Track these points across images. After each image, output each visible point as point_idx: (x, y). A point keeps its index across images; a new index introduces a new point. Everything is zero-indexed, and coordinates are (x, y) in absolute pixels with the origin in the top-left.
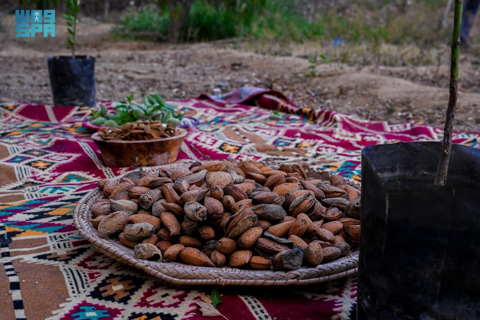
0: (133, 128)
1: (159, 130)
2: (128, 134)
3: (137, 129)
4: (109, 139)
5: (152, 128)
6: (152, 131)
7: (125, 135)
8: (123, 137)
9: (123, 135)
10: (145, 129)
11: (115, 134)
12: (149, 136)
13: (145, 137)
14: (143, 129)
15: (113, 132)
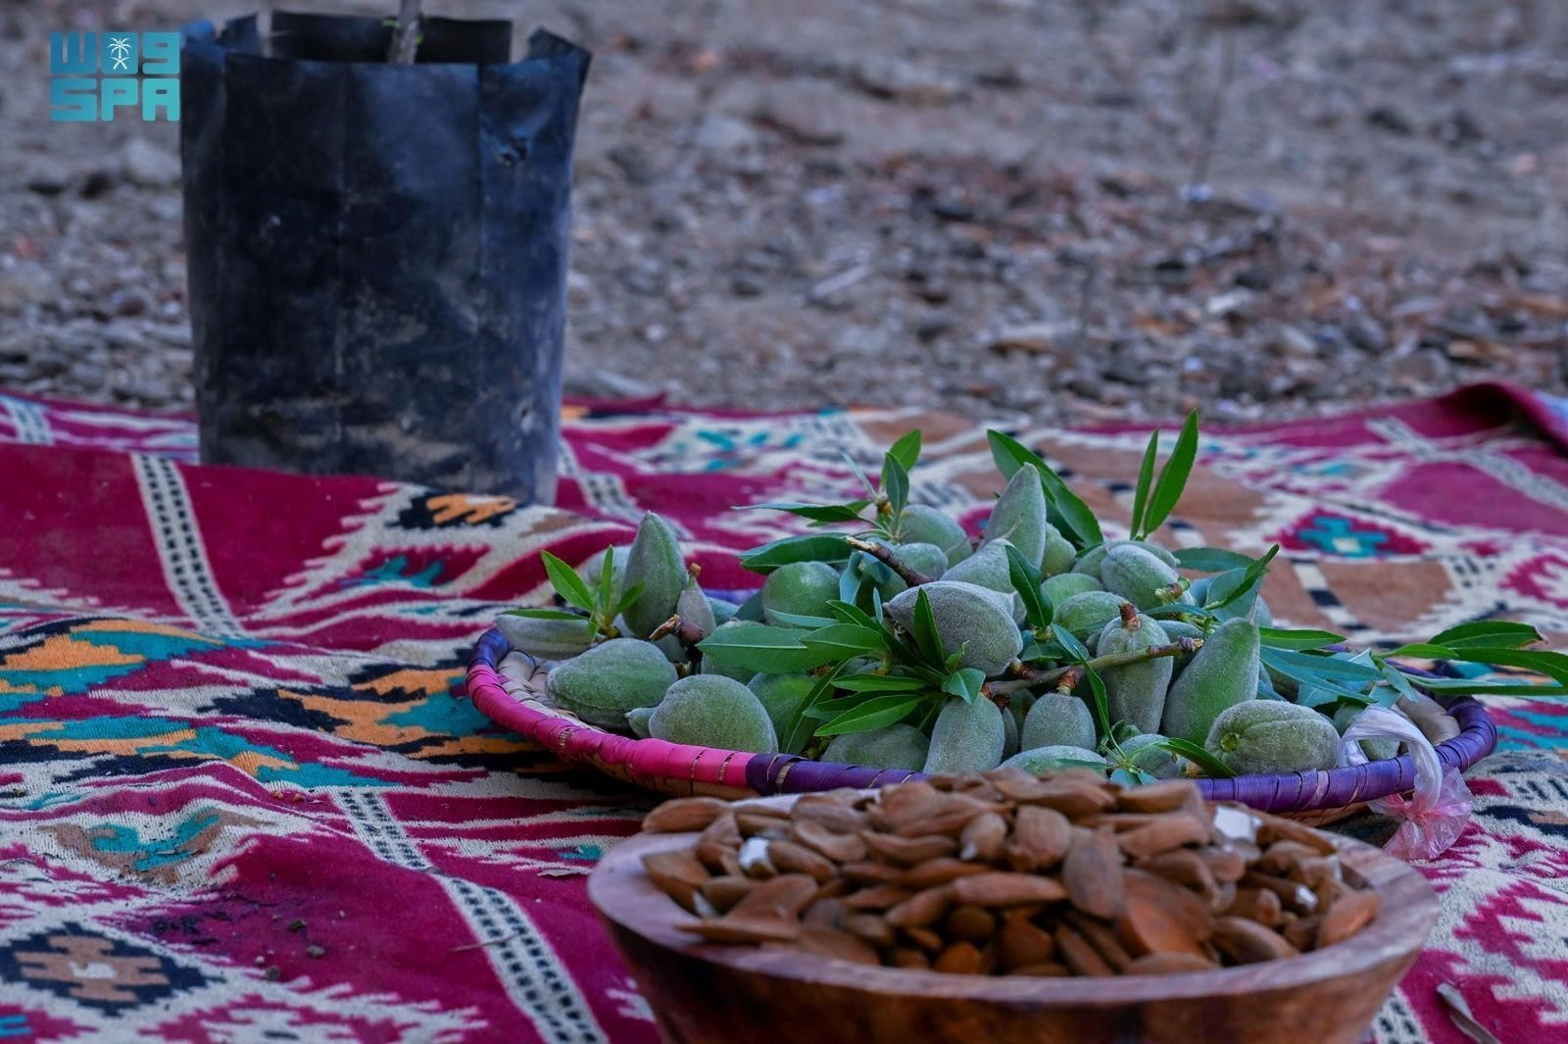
0: (969, 852)
1: (1197, 887)
2: (922, 903)
3: (1002, 862)
4: (754, 942)
5: (1130, 861)
6: (1129, 885)
7: (895, 916)
8: (874, 927)
9: (878, 911)
10: (1069, 867)
11: (807, 886)
12: (1103, 938)
13: (1074, 946)
14: (1053, 869)
15: (783, 866)
